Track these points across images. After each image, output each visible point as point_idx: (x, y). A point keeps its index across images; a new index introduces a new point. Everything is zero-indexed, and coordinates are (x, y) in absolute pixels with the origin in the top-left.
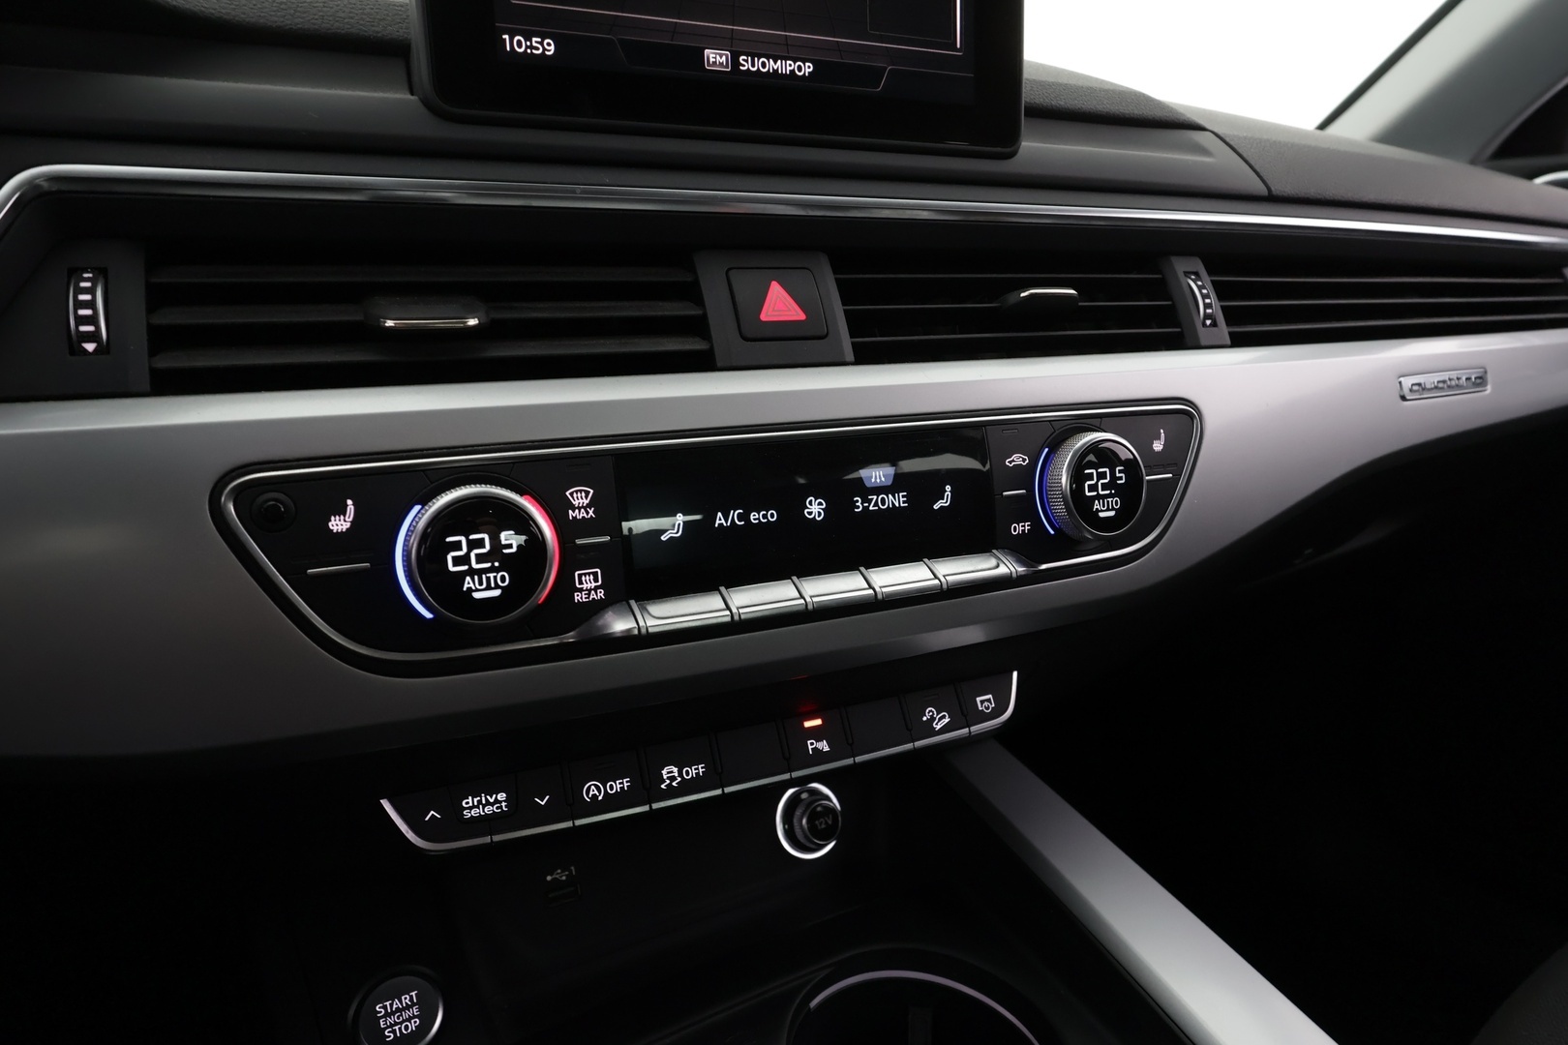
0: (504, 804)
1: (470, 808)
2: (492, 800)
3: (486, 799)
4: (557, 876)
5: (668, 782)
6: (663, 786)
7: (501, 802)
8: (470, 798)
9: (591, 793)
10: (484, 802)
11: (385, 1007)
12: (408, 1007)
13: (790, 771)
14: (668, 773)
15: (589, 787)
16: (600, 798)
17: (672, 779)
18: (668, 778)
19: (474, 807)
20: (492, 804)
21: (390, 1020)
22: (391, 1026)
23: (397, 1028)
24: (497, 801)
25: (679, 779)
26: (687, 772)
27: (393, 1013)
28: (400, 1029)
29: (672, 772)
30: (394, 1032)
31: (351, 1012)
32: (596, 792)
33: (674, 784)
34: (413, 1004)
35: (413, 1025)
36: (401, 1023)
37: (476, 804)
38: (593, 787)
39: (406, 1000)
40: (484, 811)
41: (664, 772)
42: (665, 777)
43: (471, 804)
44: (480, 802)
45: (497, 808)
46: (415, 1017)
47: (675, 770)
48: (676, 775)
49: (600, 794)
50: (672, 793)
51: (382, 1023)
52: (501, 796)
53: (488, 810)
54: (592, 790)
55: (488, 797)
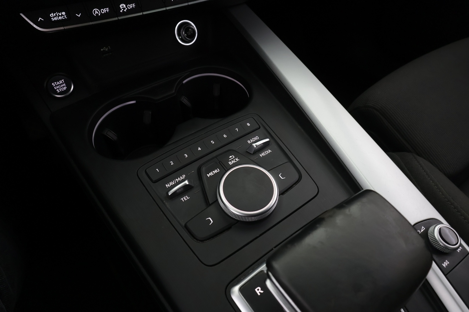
0: (65, 16)
1: (54, 17)
2: (60, 15)
3: (58, 14)
4: (105, 49)
5: (123, 10)
6: (121, 11)
7: (64, 15)
8: (52, 13)
9: (96, 13)
10: (58, 15)
11: (55, 84)
12: (62, 84)
13: (166, 7)
14: (122, 6)
15: (95, 11)
16: (99, 15)
17: (124, 9)
18: (122, 8)
19: (55, 17)
20: (61, 16)
21: (57, 87)
22: (58, 89)
23: (60, 89)
24: (62, 15)
25: (126, 9)
26: (129, 6)
27: (58, 85)
28: (61, 89)
29: (123, 6)
30: (59, 90)
31: (45, 85)
32: (97, 13)
33: (125, 10)
34: (63, 83)
35: (65, 88)
36: (61, 88)
37: (55, 16)
38: (96, 11)
39: (61, 82)
40: (59, 18)
41: (121, 6)
42: (121, 8)
43: (53, 16)
44: (56, 15)
45: (63, 17)
46: (64, 86)
47: (125, 5)
48: (125, 7)
49: (99, 14)
50: (124, 13)
51: (55, 88)
52: (64, 13)
53: (60, 18)
54: (96, 12)
55: (59, 13)
